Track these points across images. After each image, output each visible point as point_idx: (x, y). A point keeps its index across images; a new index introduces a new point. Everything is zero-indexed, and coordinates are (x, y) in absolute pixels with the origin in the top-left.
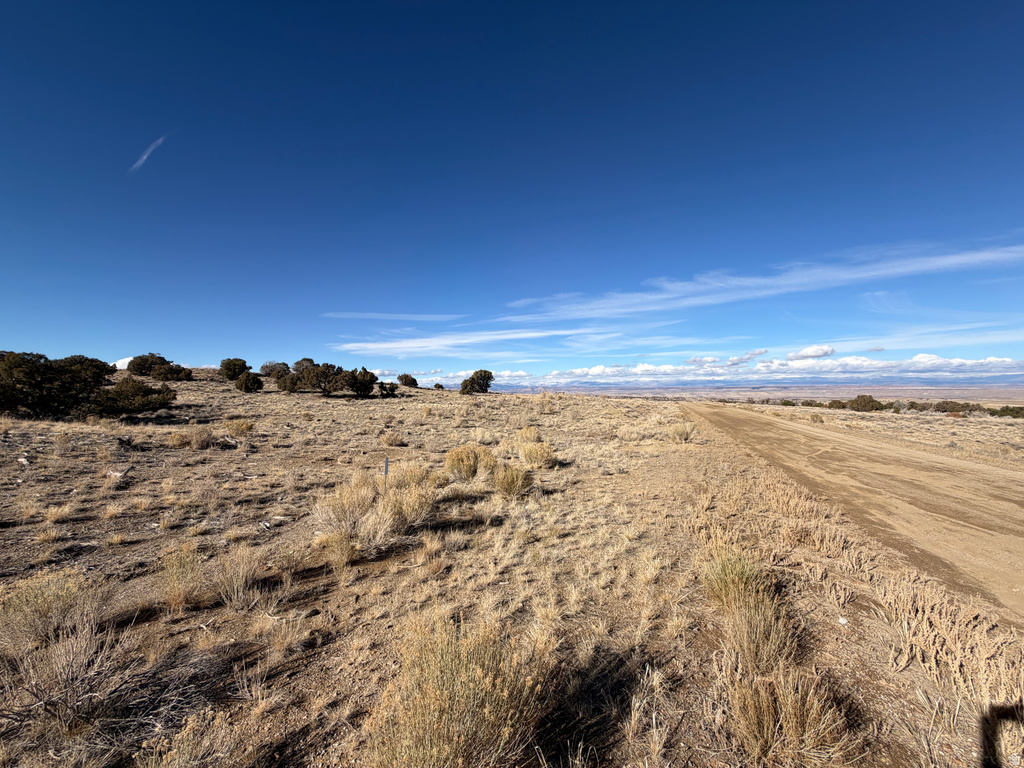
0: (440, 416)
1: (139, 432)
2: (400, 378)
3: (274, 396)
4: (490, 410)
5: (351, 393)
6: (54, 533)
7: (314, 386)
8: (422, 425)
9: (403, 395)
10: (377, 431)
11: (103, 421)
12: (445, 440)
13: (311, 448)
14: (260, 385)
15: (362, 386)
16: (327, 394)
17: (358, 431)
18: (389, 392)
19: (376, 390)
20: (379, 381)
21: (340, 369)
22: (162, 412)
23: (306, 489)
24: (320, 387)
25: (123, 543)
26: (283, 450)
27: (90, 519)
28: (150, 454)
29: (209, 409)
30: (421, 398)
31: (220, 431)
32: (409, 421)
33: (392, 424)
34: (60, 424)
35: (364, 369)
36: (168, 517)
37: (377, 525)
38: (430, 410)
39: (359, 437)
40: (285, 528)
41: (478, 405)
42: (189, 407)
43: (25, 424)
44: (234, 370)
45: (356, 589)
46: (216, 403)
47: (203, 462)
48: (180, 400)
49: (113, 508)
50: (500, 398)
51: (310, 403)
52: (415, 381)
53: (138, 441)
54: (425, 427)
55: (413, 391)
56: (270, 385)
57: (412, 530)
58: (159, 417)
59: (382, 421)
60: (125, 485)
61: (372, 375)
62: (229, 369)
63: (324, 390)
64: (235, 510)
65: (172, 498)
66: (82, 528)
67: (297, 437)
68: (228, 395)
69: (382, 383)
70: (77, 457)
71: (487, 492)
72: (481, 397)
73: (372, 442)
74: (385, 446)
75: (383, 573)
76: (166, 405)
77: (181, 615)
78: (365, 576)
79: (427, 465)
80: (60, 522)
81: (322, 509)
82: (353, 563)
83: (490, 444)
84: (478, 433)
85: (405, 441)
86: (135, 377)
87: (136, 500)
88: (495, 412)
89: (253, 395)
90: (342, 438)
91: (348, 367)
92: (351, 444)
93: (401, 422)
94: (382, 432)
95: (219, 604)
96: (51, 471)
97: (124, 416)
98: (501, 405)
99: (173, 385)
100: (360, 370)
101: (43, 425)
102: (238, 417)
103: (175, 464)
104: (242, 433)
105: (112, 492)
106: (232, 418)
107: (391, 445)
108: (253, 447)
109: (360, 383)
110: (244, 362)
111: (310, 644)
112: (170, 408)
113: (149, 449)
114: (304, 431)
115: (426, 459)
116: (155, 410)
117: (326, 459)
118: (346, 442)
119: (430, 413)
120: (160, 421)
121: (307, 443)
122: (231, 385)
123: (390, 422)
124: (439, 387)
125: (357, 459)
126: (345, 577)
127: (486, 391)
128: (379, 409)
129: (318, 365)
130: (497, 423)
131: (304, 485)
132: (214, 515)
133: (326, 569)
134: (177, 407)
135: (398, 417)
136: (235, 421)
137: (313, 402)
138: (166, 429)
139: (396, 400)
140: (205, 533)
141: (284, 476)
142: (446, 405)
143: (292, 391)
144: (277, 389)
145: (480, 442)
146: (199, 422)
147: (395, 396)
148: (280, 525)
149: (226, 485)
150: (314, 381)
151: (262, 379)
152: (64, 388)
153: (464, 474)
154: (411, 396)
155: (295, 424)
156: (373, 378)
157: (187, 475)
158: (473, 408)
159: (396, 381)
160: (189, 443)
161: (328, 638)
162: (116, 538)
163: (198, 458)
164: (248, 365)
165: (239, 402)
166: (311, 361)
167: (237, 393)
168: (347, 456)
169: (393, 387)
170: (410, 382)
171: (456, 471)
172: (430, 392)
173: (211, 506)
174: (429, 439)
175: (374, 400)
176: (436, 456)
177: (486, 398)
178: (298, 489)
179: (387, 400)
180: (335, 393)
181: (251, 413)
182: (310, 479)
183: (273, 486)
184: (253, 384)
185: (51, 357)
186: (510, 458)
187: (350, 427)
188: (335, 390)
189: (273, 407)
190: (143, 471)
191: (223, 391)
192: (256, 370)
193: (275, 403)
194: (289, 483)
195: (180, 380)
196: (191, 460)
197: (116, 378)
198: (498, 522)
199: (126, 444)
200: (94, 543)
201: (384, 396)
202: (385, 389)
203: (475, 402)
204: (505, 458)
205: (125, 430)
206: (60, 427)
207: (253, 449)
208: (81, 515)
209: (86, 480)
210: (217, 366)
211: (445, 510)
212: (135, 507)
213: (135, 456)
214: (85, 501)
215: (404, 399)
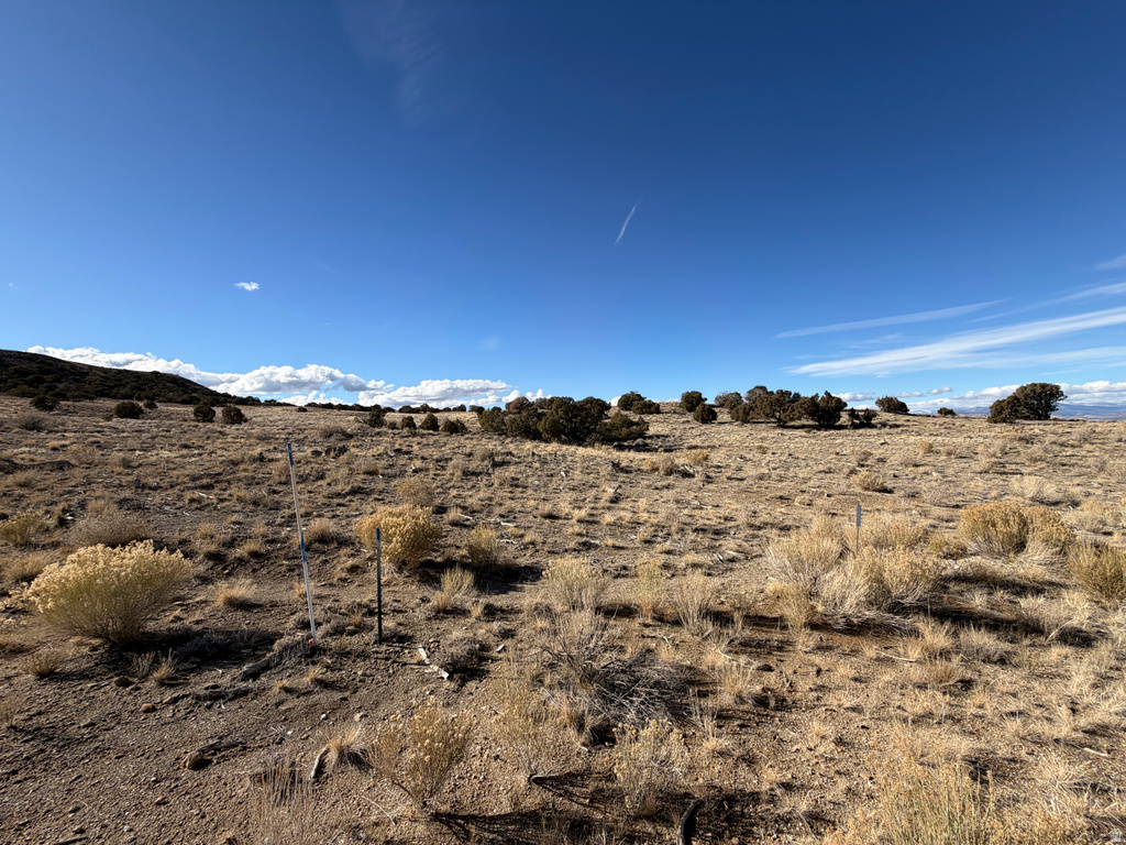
0: (949, 454)
1: (626, 457)
2: (880, 403)
3: (727, 427)
4: (1056, 448)
5: (811, 422)
6: (577, 529)
7: (767, 415)
8: (917, 466)
9: (884, 425)
10: (846, 470)
11: (604, 447)
12: (960, 490)
13: (765, 483)
14: (714, 415)
15: (826, 414)
16: (782, 425)
17: (821, 468)
18: (864, 421)
19: (844, 418)
20: (848, 408)
21: (797, 395)
22: (639, 441)
23: (760, 528)
24: (774, 416)
25: (614, 547)
26: (736, 483)
27: (596, 522)
28: (631, 476)
29: (672, 439)
30: (915, 429)
31: (681, 459)
32: (895, 459)
33: (869, 462)
34: (581, 448)
35: (828, 394)
36: (644, 533)
37: (847, 589)
38: (931, 446)
39: (822, 475)
40: (737, 565)
41: (1028, 441)
42: (658, 437)
43: (564, 447)
44: (693, 402)
45: (818, 659)
46: (678, 434)
47: (667, 487)
48: (652, 431)
49: (608, 518)
50: (1079, 430)
51: (764, 434)
52: (903, 405)
53: (623, 464)
54: (921, 469)
55: (901, 419)
56: (724, 415)
57: (898, 608)
58: (637, 445)
59: (852, 458)
60: (615, 500)
61: (839, 400)
62: (688, 402)
63: (779, 420)
64: (692, 536)
65: (645, 516)
66: (591, 528)
67: (750, 471)
68: (687, 426)
69: (853, 410)
70: (589, 474)
71: (1051, 584)
72: (1035, 427)
73: (840, 483)
74: (858, 490)
75: (854, 652)
76: (642, 435)
77: (649, 621)
78: (829, 648)
79: (924, 523)
80: (580, 521)
81: (776, 552)
82: (814, 626)
83: (1056, 503)
84: (1029, 485)
85: (889, 485)
86: (623, 413)
87: (622, 513)
88: (1070, 451)
89: (708, 426)
90: (801, 475)
91: (807, 393)
92: (811, 483)
93: (882, 460)
94: (853, 472)
95: (677, 623)
96: (575, 483)
97: (616, 443)
98: (1085, 440)
99: (647, 418)
100: (822, 394)
101: (572, 448)
102: (695, 447)
103: (648, 487)
104: (699, 463)
105: (608, 504)
106: (690, 448)
107: (867, 489)
108: (708, 477)
109: (823, 410)
110: (700, 394)
111: (761, 701)
112: (645, 438)
113: (631, 472)
114: (757, 465)
115: (925, 514)
116: (635, 440)
117: (781, 498)
118: (805, 480)
119: (930, 449)
120: (639, 449)
121: (761, 478)
122: (690, 417)
123: (866, 459)
124: (945, 412)
125: (819, 502)
126: (804, 640)
127: (1047, 417)
128: (849, 442)
129: (772, 393)
130: (1076, 470)
131: (757, 523)
132: (676, 537)
133: (778, 623)
134: (650, 437)
135: (878, 453)
136: (693, 451)
137: (768, 433)
138: (643, 455)
139: (875, 431)
140: (669, 552)
141: (737, 510)
142: (961, 440)
143: (745, 421)
144: (730, 420)
145: (1032, 499)
146: (666, 451)
147: (874, 426)
148: (732, 560)
149: (686, 511)
150: (768, 411)
151: (717, 410)
152: (583, 422)
153: (997, 546)
154: (897, 426)
155: (749, 456)
156: (840, 405)
157: (656, 497)
158: (1016, 444)
159: (872, 406)
160: (657, 469)
161: (782, 705)
162: (610, 542)
163: (664, 483)
164: (703, 397)
165: (696, 433)
166: (764, 388)
167: (695, 424)
168: (806, 496)
169: (869, 415)
170: (897, 407)
171: (980, 539)
172: (931, 420)
173: (673, 529)
174: (929, 486)
175: (842, 431)
176: (944, 513)
177: (1047, 428)
178: (751, 526)
179: (861, 431)
180: (792, 423)
181: (706, 444)
182: (764, 517)
183: (726, 519)
184: (708, 416)
185: (576, 400)
186: (1110, 534)
187: (811, 463)
188: (792, 420)
189: (727, 438)
190: (627, 490)
191: (684, 422)
192: (711, 401)
193: (729, 435)
194: (742, 518)
195: (651, 413)
196: (659, 484)
197: (611, 413)
198: (1080, 639)
199: (616, 466)
200: (597, 542)
201: (856, 427)
202: (857, 417)
203: (1019, 434)
204: (1095, 532)
205: (616, 455)
206: (581, 451)
207: (709, 479)
208: (591, 519)
209: (593, 492)
210: (678, 400)
211: (961, 593)
212: (621, 518)
213: (622, 477)
214: (593, 508)
215: (887, 430)
